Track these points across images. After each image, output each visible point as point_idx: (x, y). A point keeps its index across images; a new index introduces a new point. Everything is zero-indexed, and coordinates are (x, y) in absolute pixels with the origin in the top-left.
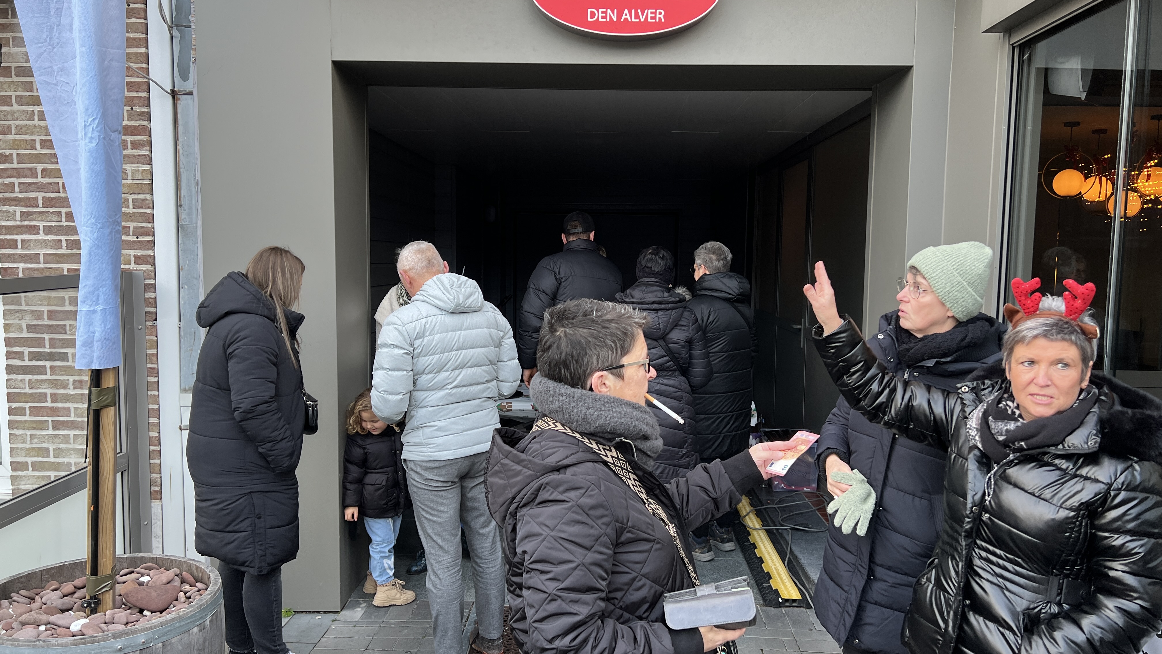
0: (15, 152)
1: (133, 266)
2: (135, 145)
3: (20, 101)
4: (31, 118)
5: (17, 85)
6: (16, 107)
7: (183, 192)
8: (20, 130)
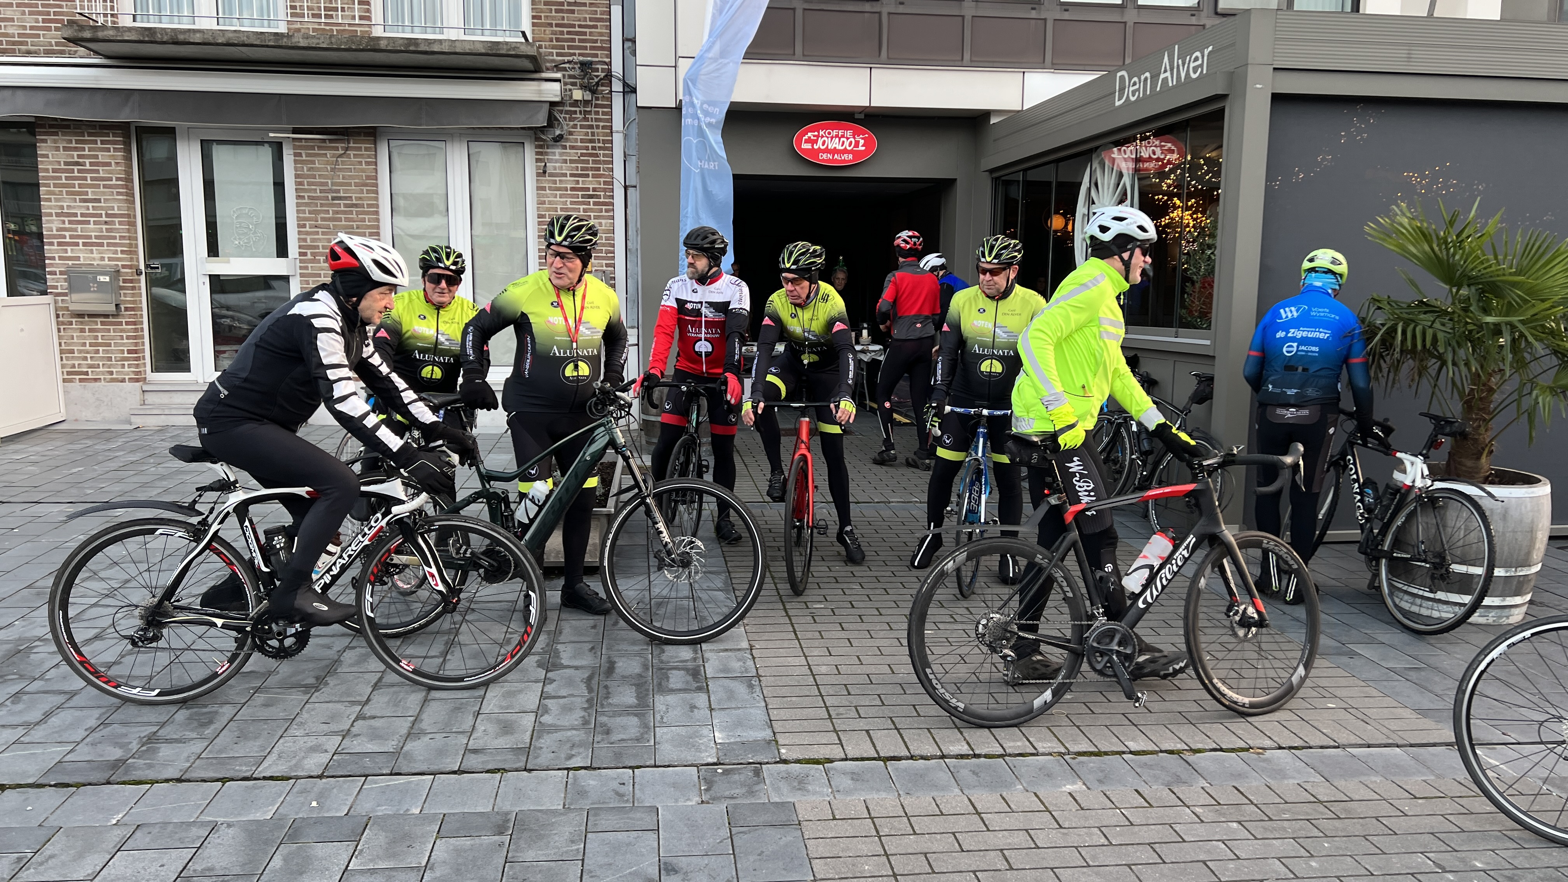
0: (547, 213)
1: (604, 268)
2: (607, 211)
3: (550, 189)
4: (556, 197)
5: (549, 181)
6: (548, 191)
7: (630, 233)
8: (550, 203)
